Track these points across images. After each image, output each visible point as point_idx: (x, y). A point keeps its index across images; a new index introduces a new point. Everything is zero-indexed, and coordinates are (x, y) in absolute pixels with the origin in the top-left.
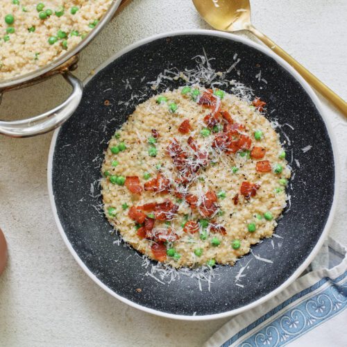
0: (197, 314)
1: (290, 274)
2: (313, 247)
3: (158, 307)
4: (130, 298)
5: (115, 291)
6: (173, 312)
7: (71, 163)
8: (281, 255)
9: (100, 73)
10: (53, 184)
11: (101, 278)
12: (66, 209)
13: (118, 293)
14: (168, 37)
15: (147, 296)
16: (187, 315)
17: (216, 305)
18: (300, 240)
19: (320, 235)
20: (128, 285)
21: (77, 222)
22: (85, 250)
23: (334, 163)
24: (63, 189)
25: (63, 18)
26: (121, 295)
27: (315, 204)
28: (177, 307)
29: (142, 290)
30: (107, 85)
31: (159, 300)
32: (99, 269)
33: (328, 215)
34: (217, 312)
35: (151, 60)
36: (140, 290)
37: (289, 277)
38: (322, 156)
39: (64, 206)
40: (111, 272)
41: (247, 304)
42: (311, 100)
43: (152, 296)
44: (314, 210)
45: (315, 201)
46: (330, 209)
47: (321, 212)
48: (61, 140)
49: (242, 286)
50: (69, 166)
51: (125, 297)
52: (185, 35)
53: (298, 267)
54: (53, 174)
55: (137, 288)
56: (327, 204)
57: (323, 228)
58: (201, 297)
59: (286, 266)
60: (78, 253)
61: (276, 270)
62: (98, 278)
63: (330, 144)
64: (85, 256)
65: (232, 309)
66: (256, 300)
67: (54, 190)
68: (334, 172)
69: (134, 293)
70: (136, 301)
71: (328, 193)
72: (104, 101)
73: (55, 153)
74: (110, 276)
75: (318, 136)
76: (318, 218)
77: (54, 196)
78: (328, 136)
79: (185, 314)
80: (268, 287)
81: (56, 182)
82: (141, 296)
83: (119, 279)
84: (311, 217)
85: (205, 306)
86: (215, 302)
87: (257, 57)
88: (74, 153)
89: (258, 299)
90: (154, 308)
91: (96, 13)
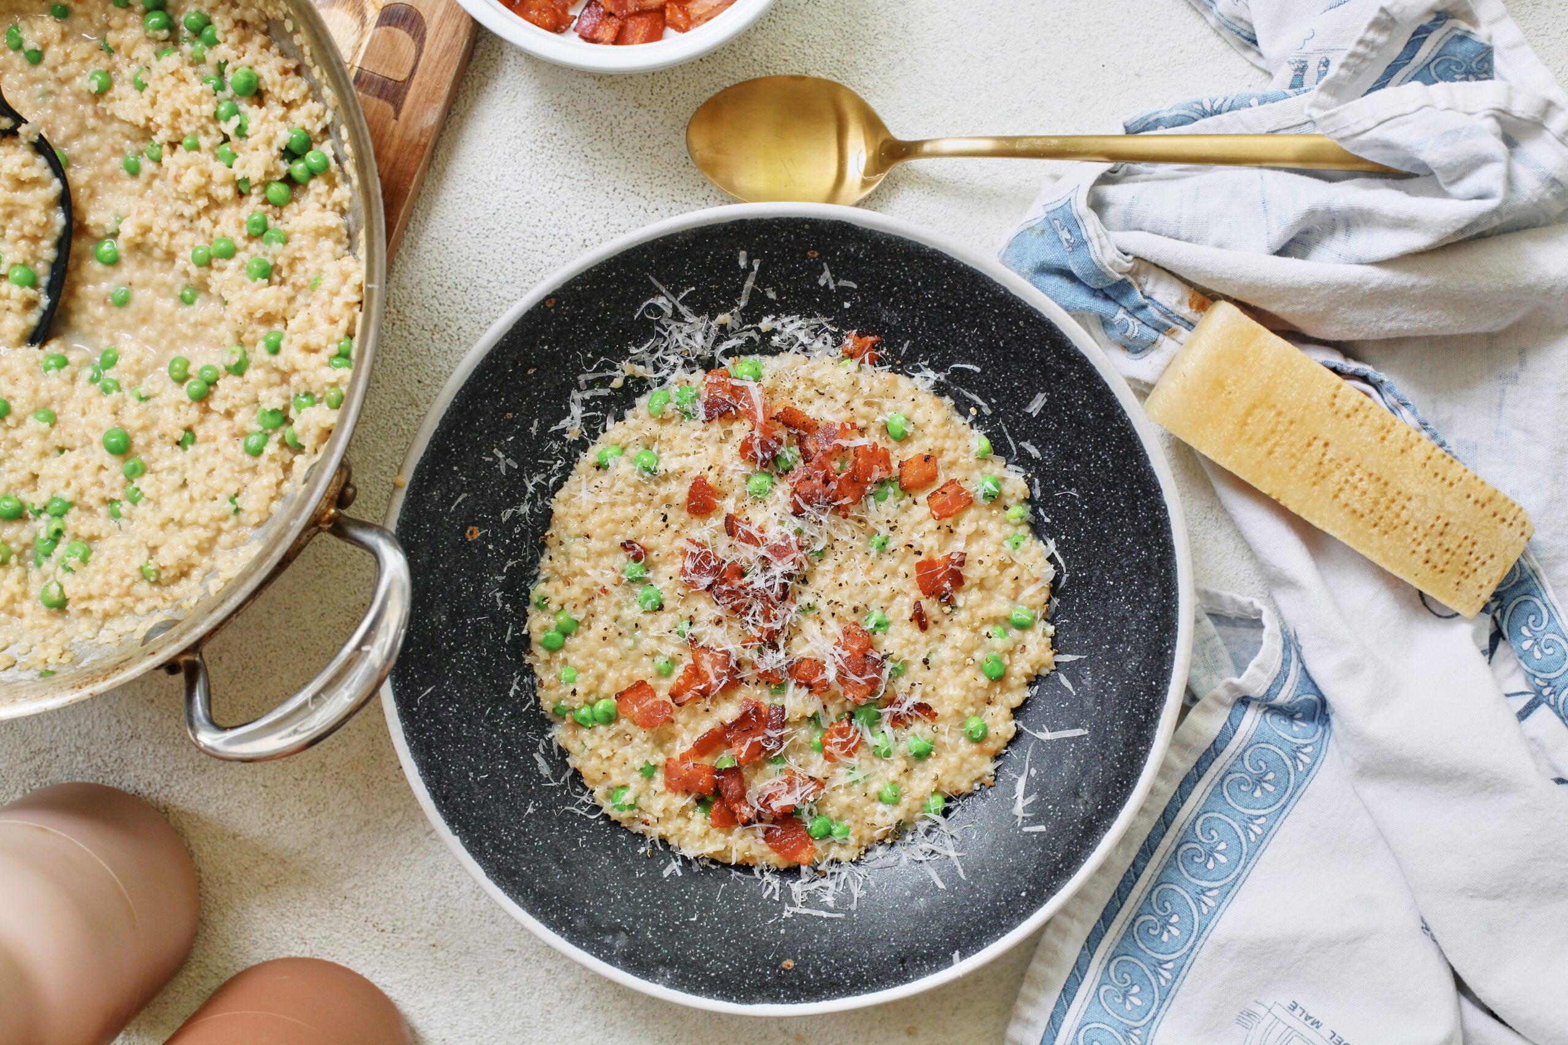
0: (963, 956)
1: (1147, 741)
2: (1173, 647)
3: (858, 985)
4: (775, 999)
5: (729, 999)
6: (901, 978)
7: (458, 729)
8: (1102, 704)
9: (419, 470)
10: (440, 808)
11: (679, 983)
12: (505, 853)
13: (740, 1000)
14: (548, 297)
15: (817, 972)
16: (938, 970)
17: (997, 910)
18: (1129, 642)
19: (1175, 610)
20: (753, 966)
21: (548, 868)
22: (604, 932)
23: (1123, 412)
24: (470, 808)
25: (253, 375)
26: (748, 999)
27: (1127, 534)
28: (903, 961)
29: (795, 960)
30: (450, 490)
31: (851, 965)
32: (662, 962)
33: (1172, 548)
34: (1011, 927)
35: (531, 372)
36: (789, 963)
37: (1147, 751)
38: (1084, 405)
39: (496, 848)
40: (695, 954)
41: (1075, 871)
42: (991, 281)
43: (825, 962)
44: (1131, 553)
45: (1122, 526)
46: (1169, 532)
47: (1148, 548)
48: (406, 687)
49: (1042, 828)
50: (456, 741)
51: (763, 1001)
52: (589, 271)
53: (1158, 717)
54: (428, 784)
55: (780, 961)
56: (1155, 524)
57: (1176, 589)
58: (950, 904)
59: (1126, 727)
60: (589, 949)
61: (1106, 747)
62: (670, 986)
63: (1092, 367)
64: (610, 948)
65: (1043, 901)
66: (1092, 848)
67: (451, 821)
68: (1134, 433)
69: (779, 977)
70: (794, 998)
71: (1147, 493)
72: (464, 529)
73: (406, 729)
74: (698, 966)
75: (1050, 360)
76: (1149, 568)
77: (457, 838)
78: (1076, 350)
79: (932, 971)
80: (1106, 801)
81: (446, 798)
82: (801, 976)
83: (725, 962)
84: (1131, 573)
85: (974, 925)
86: (993, 902)
87: (798, 236)
88: (453, 701)
89: (1099, 842)
90: (849, 993)
91: (333, 322)
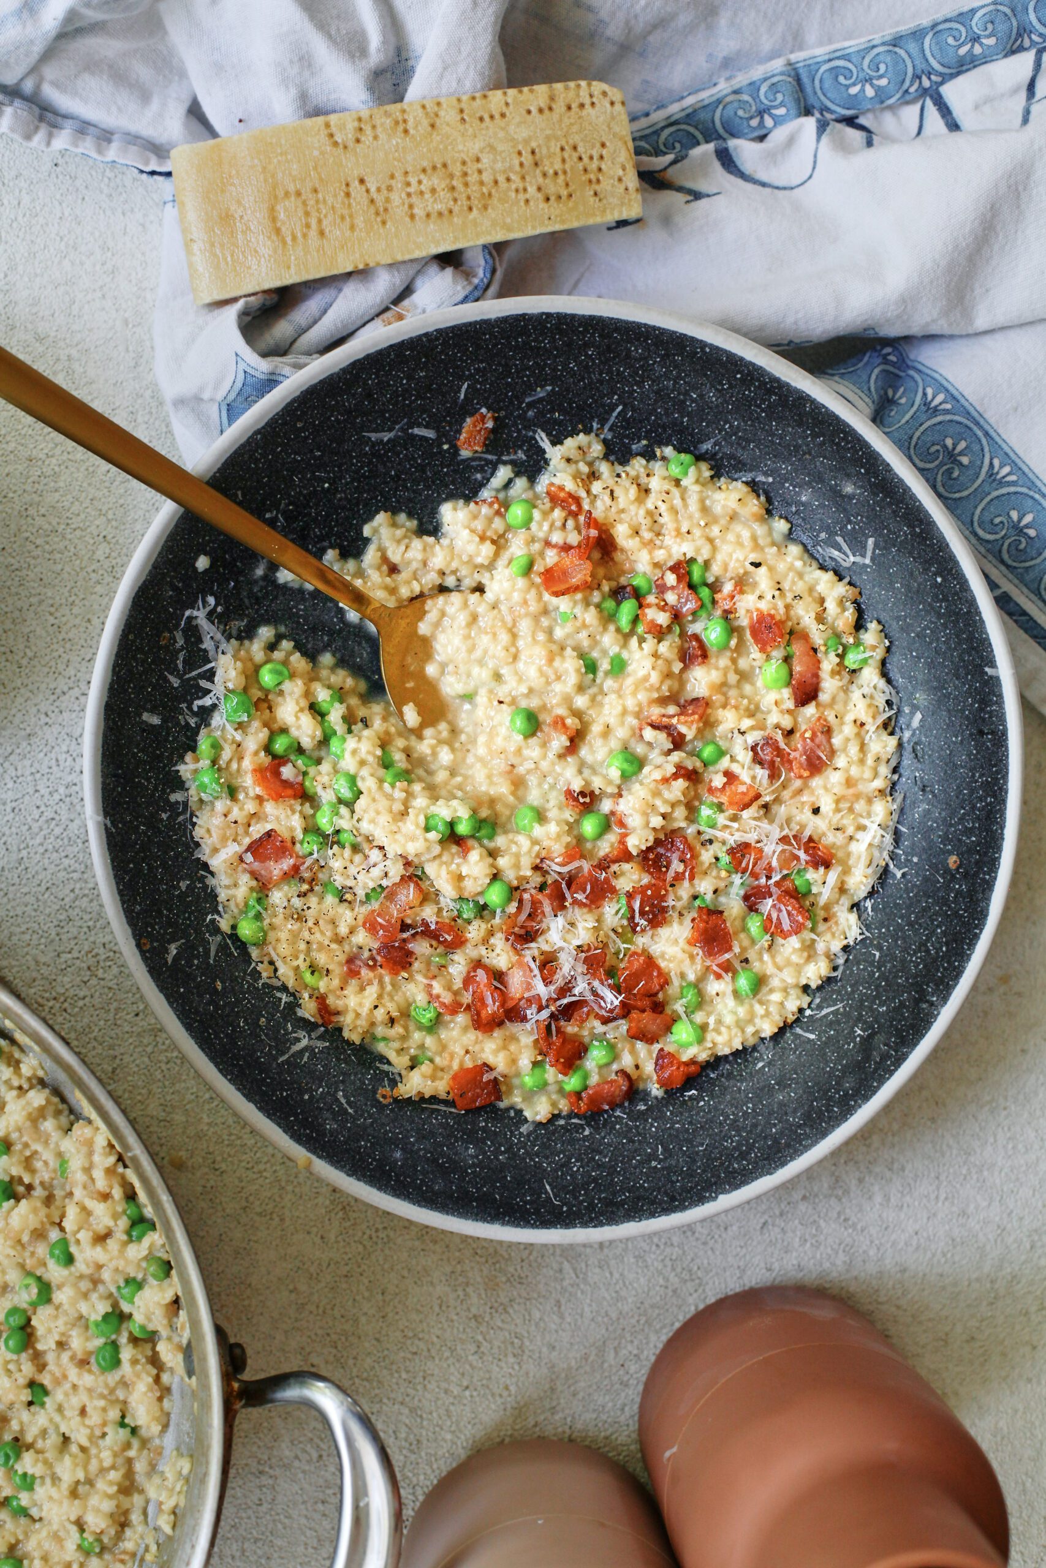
0: (992, 664)
1: (803, 398)
2: (703, 344)
3: (996, 790)
4: (988, 886)
5: (977, 937)
6: (1000, 739)
7: (600, 1166)
8: (748, 441)
9: (297, 1138)
10: (682, 1208)
11: (945, 990)
12: (751, 1147)
13: (981, 926)
14: (139, 946)
15: (968, 832)
16: (1000, 696)
17: (949, 613)
18: (687, 393)
19: (663, 331)
20: (945, 902)
21: (781, 1104)
22: (867, 1058)
23: (426, 335)
24: (691, 1174)
26: (983, 915)
27: (565, 366)
28: (981, 733)
29: (950, 853)
30: (330, 1109)
31: (972, 791)
32: (917, 1002)
33: (592, 318)
34: (972, 602)
35: (219, 985)
36: (953, 861)
37: (813, 401)
38: (410, 378)
39: (743, 1156)
40: (916, 963)
41: (927, 515)
42: (243, 446)
43: (962, 819)
44: (587, 367)
45: (555, 370)
46: (573, 316)
47: (586, 345)
48: (537, 1212)
49: (871, 541)
50: (612, 1171)
51: (988, 899)
52: (121, 893)
53: (777, 380)
54: (653, 1215)
55: (947, 870)
56: (561, 332)
57: (639, 325)
58: (931, 665)
59: (780, 419)
60: (882, 1081)
61: (797, 447)
62: (945, 999)
63: (368, 357)
64: (885, 1057)
65: (952, 559)
66: (907, 490)
67: (701, 1200)
68: (453, 328)
69: (966, 875)
70: (993, 865)
71: (524, 332)
72: (381, 1107)
73: (585, 1225)
74: (931, 964)
75: (349, 403)
76: (609, 349)
77: (721, 1197)
78: (344, 370)
79: (1000, 702)
80: (857, 462)
81: (673, 1199)
82: (970, 851)
83: (933, 932)
84: (609, 372)
85: (959, 643)
86: (939, 616)
87: (140, 650)
88: (566, 1164)
89: (901, 481)
90: (1003, 802)
91: (105, 1197)
